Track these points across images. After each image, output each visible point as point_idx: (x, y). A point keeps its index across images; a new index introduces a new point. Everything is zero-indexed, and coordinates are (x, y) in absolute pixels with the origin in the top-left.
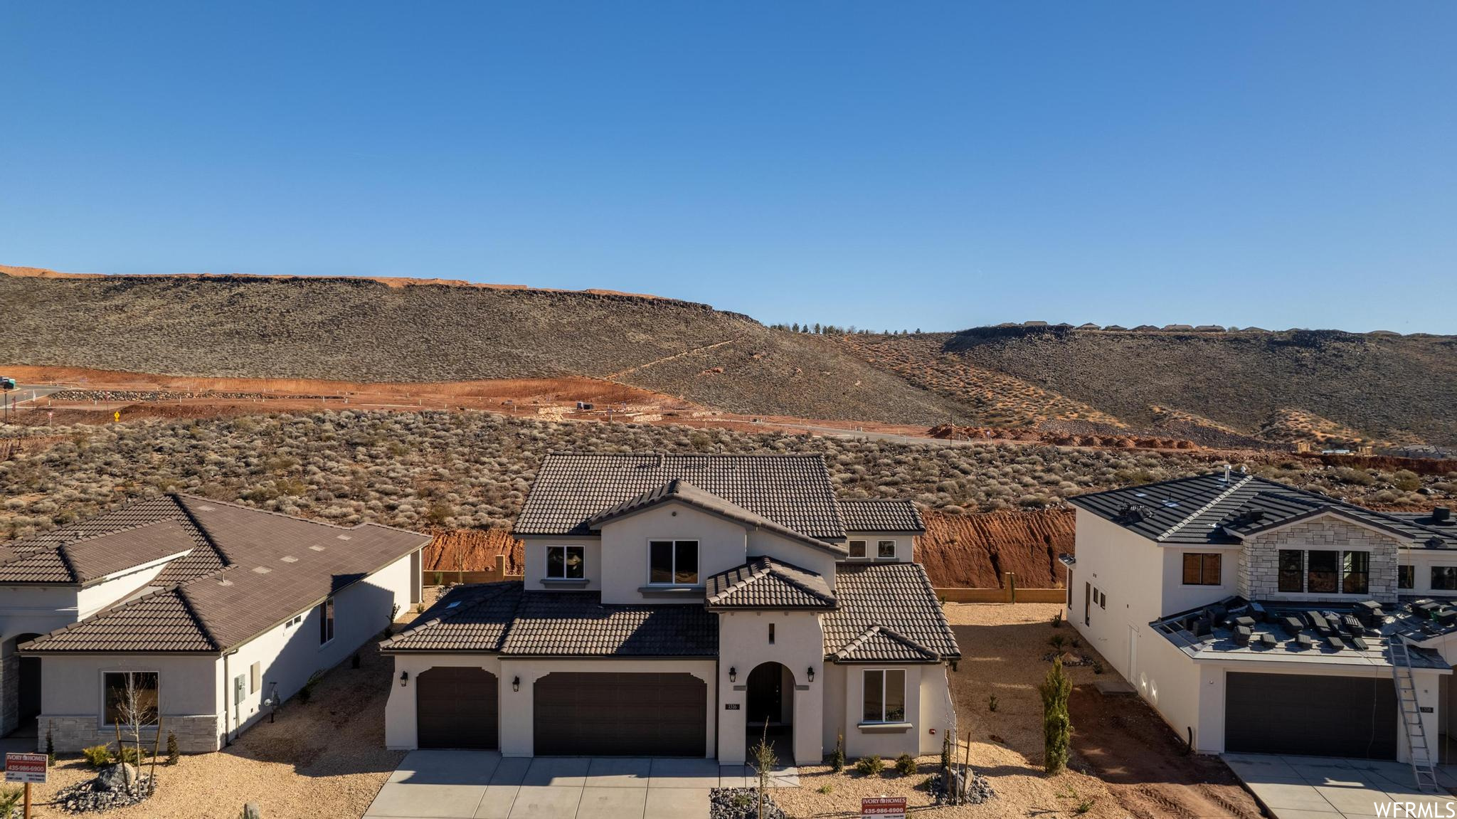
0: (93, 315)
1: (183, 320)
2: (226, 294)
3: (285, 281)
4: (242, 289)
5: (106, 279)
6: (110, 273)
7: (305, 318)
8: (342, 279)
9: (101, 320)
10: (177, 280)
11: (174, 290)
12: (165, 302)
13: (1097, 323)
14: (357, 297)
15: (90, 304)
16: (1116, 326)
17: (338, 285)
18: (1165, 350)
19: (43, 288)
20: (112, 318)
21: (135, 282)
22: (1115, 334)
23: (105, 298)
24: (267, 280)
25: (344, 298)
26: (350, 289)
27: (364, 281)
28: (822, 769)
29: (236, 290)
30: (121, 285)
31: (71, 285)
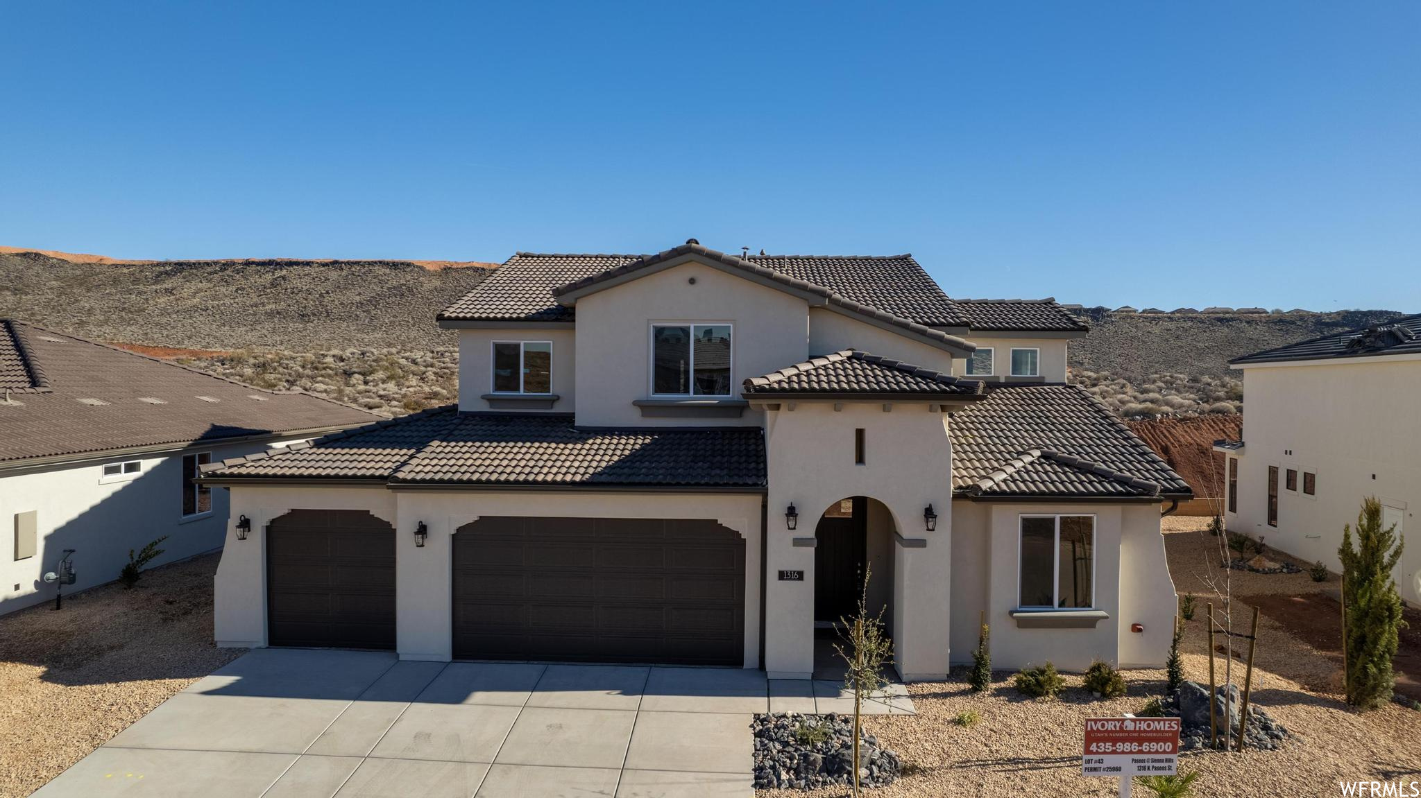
0: (144, 297)
1: (227, 301)
2: (269, 277)
3: (325, 265)
4: (284, 272)
5: (158, 264)
6: (162, 259)
7: (344, 299)
8: (380, 262)
9: (151, 302)
10: (224, 264)
11: (220, 274)
12: (212, 285)
13: (1133, 306)
14: (394, 279)
15: (141, 287)
16: (1154, 309)
17: (377, 268)
18: (1205, 332)
19: (100, 273)
20: (162, 300)
21: (185, 267)
22: (1153, 316)
23: (156, 282)
24: (308, 264)
25: (382, 280)
26: (388, 271)
27: (402, 264)
28: (951, 687)
29: (279, 273)
30: (172, 270)
31: (126, 271)
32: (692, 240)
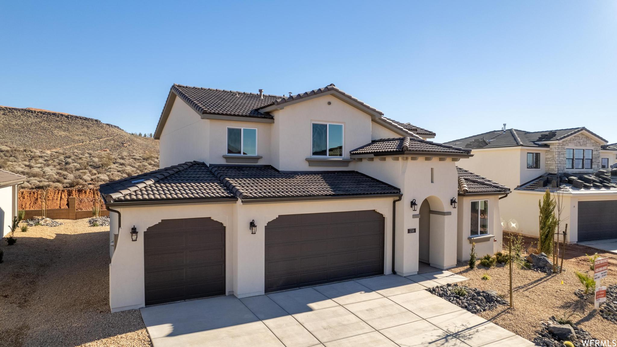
28: (462, 269)
32: (332, 84)
